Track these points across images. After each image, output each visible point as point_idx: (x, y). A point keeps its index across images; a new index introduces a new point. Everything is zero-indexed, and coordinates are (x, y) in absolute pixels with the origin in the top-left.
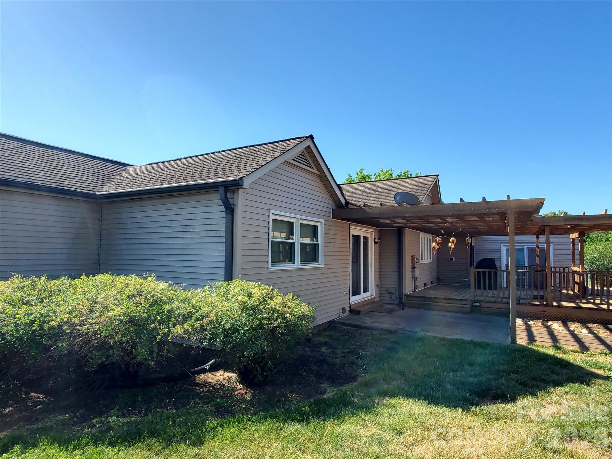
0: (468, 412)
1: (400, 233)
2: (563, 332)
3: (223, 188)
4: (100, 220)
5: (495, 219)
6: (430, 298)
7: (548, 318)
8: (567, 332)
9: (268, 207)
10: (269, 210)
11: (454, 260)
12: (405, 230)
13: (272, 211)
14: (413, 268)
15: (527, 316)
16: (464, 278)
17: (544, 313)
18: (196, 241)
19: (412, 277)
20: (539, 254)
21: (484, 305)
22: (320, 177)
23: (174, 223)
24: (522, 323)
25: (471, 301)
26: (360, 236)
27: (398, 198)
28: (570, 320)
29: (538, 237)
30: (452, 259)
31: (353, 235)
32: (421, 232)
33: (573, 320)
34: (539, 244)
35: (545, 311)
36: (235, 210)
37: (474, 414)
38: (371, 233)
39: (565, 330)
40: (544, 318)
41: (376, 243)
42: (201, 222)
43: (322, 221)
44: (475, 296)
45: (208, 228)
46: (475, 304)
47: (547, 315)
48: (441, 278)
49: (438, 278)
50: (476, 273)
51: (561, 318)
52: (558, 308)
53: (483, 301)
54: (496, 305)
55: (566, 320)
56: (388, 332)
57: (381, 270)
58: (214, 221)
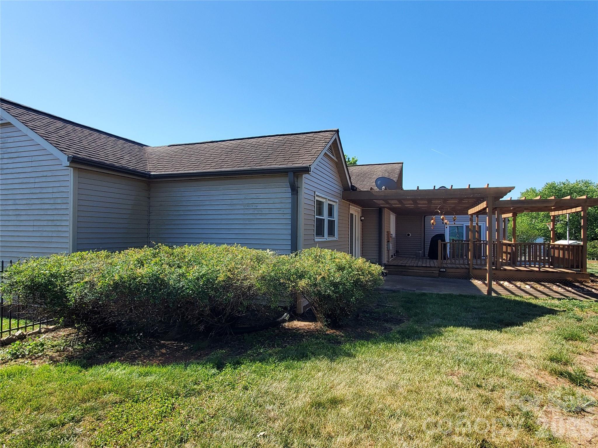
0: (501, 332)
1: (380, 211)
2: (513, 288)
3: (292, 173)
4: (148, 198)
5: (470, 201)
6: (405, 266)
7: (497, 279)
8: (516, 288)
9: (314, 189)
10: (315, 192)
11: (410, 235)
12: (384, 210)
13: (316, 193)
14: (388, 242)
15: (482, 278)
16: (419, 251)
17: (494, 275)
18: (258, 217)
19: (387, 250)
20: (478, 230)
21: (448, 270)
22: (336, 164)
23: (235, 202)
24: (482, 283)
25: (439, 267)
26: (353, 214)
27: (379, 182)
28: (513, 280)
29: (478, 217)
30: (409, 235)
31: (351, 214)
32: (391, 212)
33: (515, 280)
34: (479, 223)
35: (494, 274)
36: (299, 192)
37: (506, 332)
38: (358, 212)
39: (514, 286)
40: (494, 279)
41: (361, 220)
42: (263, 201)
43: (338, 201)
44: (442, 263)
45: (271, 206)
46: (442, 270)
47: (497, 277)
48: (399, 251)
49: (397, 251)
50: (443, 245)
51: (506, 279)
52: (505, 271)
53: (448, 268)
54: (458, 270)
55: (510, 280)
56: (392, 292)
57: (363, 244)
58: (277, 201)
